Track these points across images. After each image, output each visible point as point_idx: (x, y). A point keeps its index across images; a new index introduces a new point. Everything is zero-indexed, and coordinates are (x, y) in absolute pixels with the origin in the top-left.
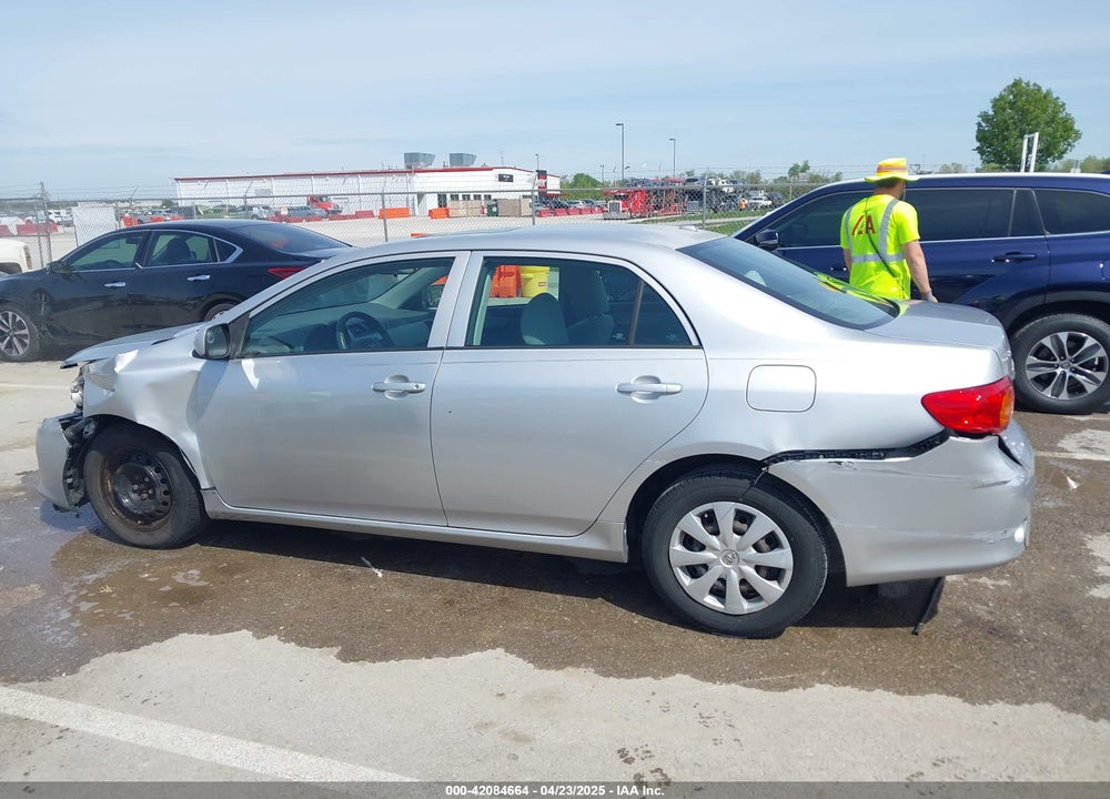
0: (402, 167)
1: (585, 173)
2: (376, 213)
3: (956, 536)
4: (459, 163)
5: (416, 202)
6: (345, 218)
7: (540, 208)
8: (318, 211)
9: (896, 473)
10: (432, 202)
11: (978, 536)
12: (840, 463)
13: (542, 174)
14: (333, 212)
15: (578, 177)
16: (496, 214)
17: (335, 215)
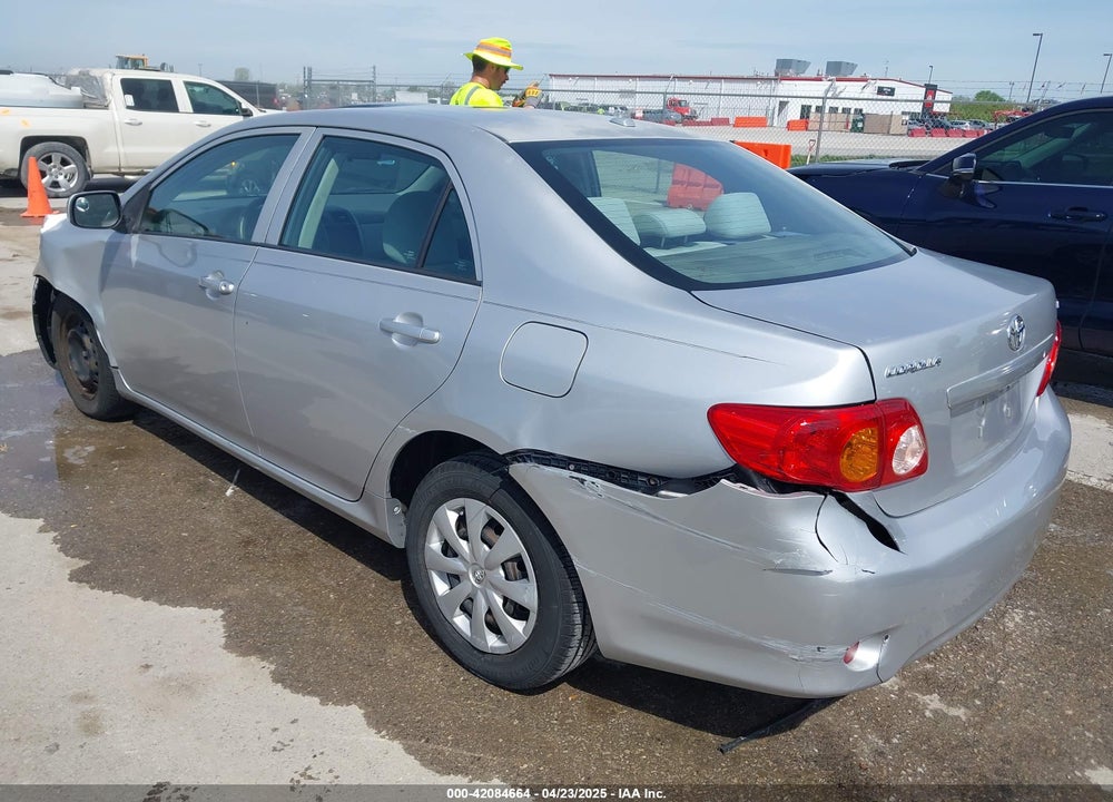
0: (772, 75)
1: (992, 91)
2: (732, 122)
3: (738, 634)
4: (838, 71)
5: (777, 112)
6: (699, 124)
7: (915, 127)
8: (674, 116)
9: (648, 514)
10: (794, 113)
11: (772, 644)
12: (582, 481)
13: (931, 89)
14: (688, 118)
15: (981, 95)
16: (861, 130)
17: (690, 120)
